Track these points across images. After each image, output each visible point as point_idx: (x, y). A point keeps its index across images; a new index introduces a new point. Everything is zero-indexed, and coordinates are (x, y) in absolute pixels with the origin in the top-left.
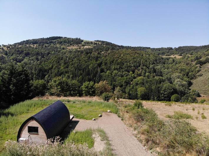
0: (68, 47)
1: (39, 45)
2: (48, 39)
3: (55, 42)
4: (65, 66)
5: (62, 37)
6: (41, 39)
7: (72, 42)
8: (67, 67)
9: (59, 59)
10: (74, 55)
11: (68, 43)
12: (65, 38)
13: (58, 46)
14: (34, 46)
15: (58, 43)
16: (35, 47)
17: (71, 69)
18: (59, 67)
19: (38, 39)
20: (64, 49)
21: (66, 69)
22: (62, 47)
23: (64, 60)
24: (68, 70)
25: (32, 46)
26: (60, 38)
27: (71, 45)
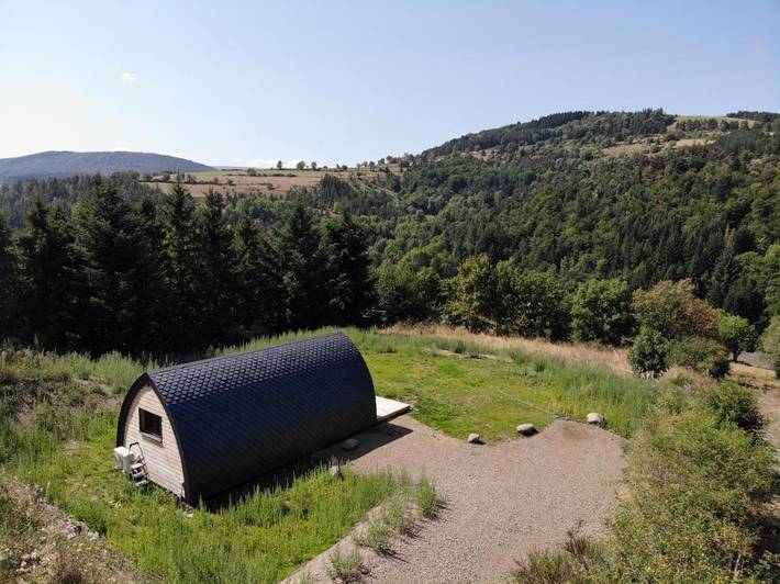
0: (605, 151)
1: (502, 152)
2: (534, 124)
3: (561, 134)
4: (581, 225)
5: (587, 114)
6: (511, 126)
7: (628, 127)
8: (590, 228)
9: (562, 197)
10: (623, 178)
11: (610, 133)
12: (599, 114)
13: (568, 147)
14: (484, 154)
15: (570, 137)
16: (486, 159)
17: (606, 234)
18: (559, 226)
19: (500, 130)
20: (589, 157)
21: (584, 238)
22: (584, 150)
23: (581, 201)
24: (590, 237)
25: (477, 155)
26: (579, 116)
27: (620, 139)
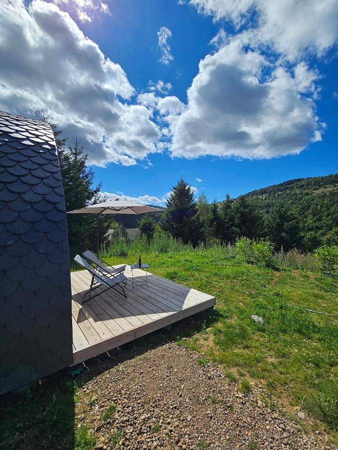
0: (314, 191)
1: (270, 195)
2: (281, 185)
3: (293, 187)
4: (315, 219)
5: (302, 179)
6: (271, 186)
7: (322, 182)
8: (320, 220)
9: (304, 209)
10: (330, 200)
11: (315, 185)
12: (308, 178)
13: (297, 191)
14: (262, 196)
15: (297, 188)
16: (264, 198)
17: (328, 222)
18: (305, 220)
19: (267, 188)
20: (307, 194)
21: (318, 224)
22: (305, 191)
23: (313, 210)
24: (321, 224)
25: (260, 197)
26: (299, 180)
27: (320, 187)
